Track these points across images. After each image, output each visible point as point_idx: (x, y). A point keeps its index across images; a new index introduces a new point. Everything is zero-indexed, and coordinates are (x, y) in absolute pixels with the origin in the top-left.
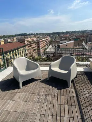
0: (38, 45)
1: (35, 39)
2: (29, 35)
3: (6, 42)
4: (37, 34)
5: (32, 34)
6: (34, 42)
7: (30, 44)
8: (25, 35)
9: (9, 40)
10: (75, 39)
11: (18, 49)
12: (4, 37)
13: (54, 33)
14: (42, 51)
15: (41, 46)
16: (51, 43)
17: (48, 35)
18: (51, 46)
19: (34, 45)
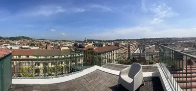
0: (129, 48)
1: (127, 44)
2: (123, 40)
3: (106, 45)
4: (129, 40)
5: (125, 40)
6: (126, 46)
7: (123, 47)
8: (120, 40)
9: (109, 44)
10: (156, 44)
11: (113, 51)
12: (106, 41)
13: (141, 39)
14: (132, 52)
15: (131, 49)
16: (139, 46)
17: (137, 40)
18: (138, 49)
19: (126, 48)
